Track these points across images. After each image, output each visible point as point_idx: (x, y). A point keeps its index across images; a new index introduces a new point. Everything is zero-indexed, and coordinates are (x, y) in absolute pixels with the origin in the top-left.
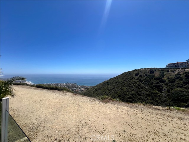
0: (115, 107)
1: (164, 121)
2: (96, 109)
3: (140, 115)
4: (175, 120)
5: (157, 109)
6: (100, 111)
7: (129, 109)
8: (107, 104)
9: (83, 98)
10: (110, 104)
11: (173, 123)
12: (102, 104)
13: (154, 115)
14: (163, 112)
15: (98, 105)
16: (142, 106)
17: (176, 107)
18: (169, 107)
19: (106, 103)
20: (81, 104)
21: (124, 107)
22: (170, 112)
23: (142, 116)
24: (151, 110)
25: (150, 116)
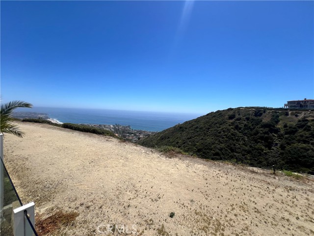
0: (184, 165)
1: (261, 191)
2: (153, 165)
3: (223, 178)
4: (279, 190)
5: (253, 172)
6: (159, 168)
7: (207, 169)
8: (172, 159)
9: (135, 148)
10: (176, 159)
11: (275, 195)
12: (164, 158)
13: (245, 181)
14: (263, 177)
15: (157, 160)
16: (230, 166)
17: (286, 171)
18: (275, 171)
19: (170, 158)
20: (129, 156)
21: (199, 166)
22: (275, 178)
23: (226, 182)
24: (243, 173)
25: (239, 181)
